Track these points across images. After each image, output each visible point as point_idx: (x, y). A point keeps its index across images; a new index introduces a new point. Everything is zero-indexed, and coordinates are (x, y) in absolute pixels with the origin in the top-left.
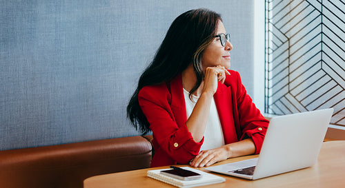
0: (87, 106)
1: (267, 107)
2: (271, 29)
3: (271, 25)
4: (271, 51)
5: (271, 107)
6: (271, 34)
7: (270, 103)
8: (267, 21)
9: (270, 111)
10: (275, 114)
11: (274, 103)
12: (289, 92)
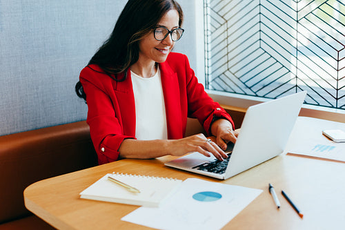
0: (37, 94)
1: (207, 83)
2: (209, 13)
3: (209, 9)
4: (209, 33)
5: (210, 83)
6: (209, 17)
7: (210, 80)
8: (205, 5)
9: (210, 87)
10: (215, 90)
11: (214, 80)
12: (228, 70)
